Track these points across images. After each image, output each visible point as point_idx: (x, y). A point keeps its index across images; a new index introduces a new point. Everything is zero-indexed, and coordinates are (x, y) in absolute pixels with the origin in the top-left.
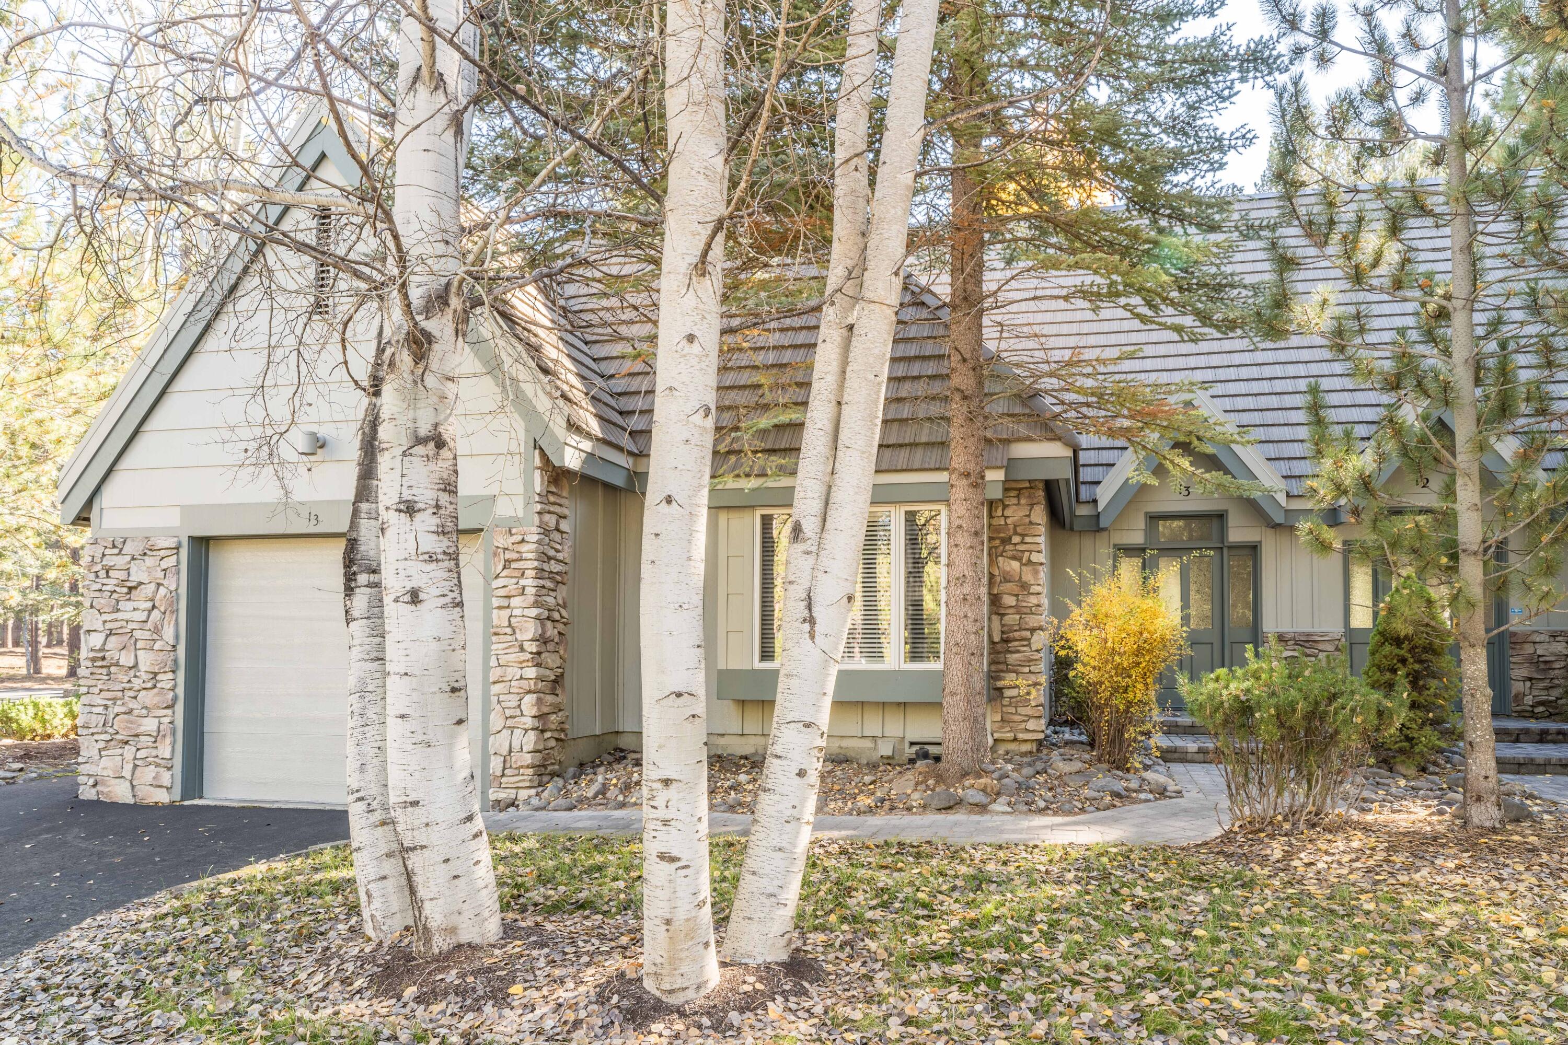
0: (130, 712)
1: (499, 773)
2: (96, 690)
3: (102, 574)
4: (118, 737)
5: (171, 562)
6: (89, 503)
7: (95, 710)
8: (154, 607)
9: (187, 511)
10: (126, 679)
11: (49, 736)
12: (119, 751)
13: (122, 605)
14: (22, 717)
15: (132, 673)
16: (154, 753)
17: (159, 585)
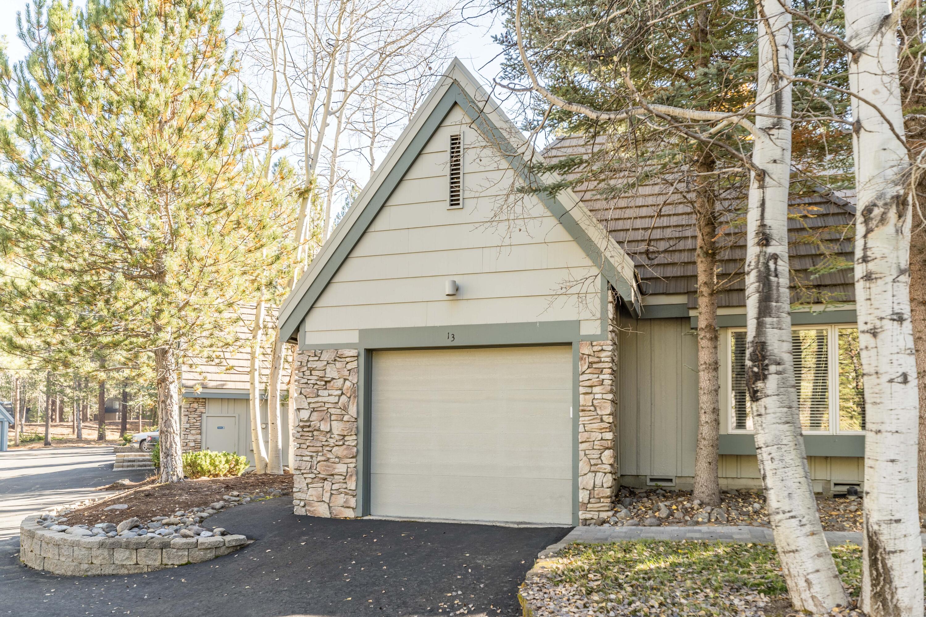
0: (328, 460)
1: (586, 501)
2: (304, 446)
3: (308, 373)
4: (320, 476)
5: (354, 365)
6: (297, 330)
7: (305, 458)
8: (342, 394)
9: (363, 333)
10: (325, 439)
11: (217, 475)
12: (321, 485)
13: (320, 393)
14: (203, 463)
15: (328, 435)
16: (344, 486)
17: (345, 380)
